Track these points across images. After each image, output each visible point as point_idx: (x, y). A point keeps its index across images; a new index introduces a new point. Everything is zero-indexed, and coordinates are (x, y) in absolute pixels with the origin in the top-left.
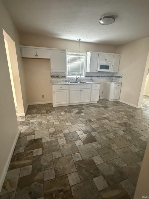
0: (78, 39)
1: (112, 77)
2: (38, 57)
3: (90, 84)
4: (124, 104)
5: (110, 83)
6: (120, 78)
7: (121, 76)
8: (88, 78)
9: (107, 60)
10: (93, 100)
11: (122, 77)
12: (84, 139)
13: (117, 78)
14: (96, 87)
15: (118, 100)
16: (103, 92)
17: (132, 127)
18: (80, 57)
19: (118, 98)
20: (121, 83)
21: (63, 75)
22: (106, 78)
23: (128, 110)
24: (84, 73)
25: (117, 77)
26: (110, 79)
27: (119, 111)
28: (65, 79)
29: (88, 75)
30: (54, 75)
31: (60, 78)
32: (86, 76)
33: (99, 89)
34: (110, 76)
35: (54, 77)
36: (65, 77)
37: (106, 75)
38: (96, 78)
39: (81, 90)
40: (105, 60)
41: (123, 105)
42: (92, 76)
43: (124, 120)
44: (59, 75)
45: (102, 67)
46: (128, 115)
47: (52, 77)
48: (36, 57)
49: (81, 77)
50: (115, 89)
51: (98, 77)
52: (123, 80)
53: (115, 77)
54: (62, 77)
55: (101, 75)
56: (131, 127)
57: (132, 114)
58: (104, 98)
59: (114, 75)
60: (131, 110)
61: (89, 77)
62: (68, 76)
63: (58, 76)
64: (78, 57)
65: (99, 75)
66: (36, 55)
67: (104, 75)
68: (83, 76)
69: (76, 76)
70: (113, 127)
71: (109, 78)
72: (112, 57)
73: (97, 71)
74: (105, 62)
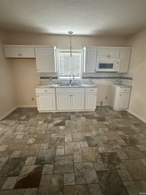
0: (69, 32)
1: (120, 78)
2: (22, 57)
3: (84, 87)
4: (132, 117)
5: (115, 86)
6: (129, 80)
7: (132, 77)
8: (85, 79)
9: (109, 56)
10: (88, 108)
11: (132, 79)
12: (25, 175)
13: (126, 80)
14: (92, 92)
15: (126, 110)
16: (106, 98)
17: (120, 166)
18: (73, 54)
19: (126, 107)
20: (131, 87)
21: (55, 76)
22: (111, 79)
23: (133, 127)
24: (80, 74)
25: (127, 78)
26: (117, 81)
27: (118, 129)
28: (57, 81)
29: (85, 76)
30: (44, 76)
31: (51, 80)
32: (83, 78)
33: (96, 94)
34: (118, 77)
35: (44, 78)
36: (56, 78)
37: (112, 76)
38: (97, 79)
39: (72, 94)
40: (108, 56)
41: (130, 119)
42: (91, 77)
43: (115, 146)
44: (50, 76)
45: (102, 66)
46: (127, 138)
47: (41, 78)
48: (19, 57)
49: (74, 78)
50: (121, 95)
51: (99, 78)
52: (133, 83)
53: (124, 78)
54: (53, 78)
55: (104, 76)
56: (117, 167)
57: (135, 136)
58: (108, 104)
59: (123, 76)
60: (137, 129)
61: (87, 78)
62: (60, 78)
63: (48, 78)
64: (70, 54)
65: (100, 76)
66: (19, 55)
67: (108, 76)
68: (80, 78)
69: (69, 78)
70: (86, 159)
71: (115, 79)
72: (118, 52)
73: (95, 71)
74: (107, 59)
